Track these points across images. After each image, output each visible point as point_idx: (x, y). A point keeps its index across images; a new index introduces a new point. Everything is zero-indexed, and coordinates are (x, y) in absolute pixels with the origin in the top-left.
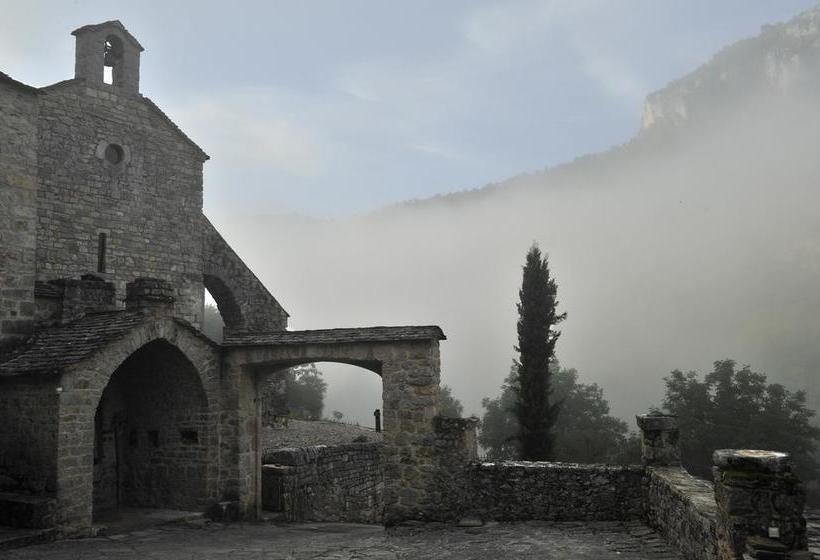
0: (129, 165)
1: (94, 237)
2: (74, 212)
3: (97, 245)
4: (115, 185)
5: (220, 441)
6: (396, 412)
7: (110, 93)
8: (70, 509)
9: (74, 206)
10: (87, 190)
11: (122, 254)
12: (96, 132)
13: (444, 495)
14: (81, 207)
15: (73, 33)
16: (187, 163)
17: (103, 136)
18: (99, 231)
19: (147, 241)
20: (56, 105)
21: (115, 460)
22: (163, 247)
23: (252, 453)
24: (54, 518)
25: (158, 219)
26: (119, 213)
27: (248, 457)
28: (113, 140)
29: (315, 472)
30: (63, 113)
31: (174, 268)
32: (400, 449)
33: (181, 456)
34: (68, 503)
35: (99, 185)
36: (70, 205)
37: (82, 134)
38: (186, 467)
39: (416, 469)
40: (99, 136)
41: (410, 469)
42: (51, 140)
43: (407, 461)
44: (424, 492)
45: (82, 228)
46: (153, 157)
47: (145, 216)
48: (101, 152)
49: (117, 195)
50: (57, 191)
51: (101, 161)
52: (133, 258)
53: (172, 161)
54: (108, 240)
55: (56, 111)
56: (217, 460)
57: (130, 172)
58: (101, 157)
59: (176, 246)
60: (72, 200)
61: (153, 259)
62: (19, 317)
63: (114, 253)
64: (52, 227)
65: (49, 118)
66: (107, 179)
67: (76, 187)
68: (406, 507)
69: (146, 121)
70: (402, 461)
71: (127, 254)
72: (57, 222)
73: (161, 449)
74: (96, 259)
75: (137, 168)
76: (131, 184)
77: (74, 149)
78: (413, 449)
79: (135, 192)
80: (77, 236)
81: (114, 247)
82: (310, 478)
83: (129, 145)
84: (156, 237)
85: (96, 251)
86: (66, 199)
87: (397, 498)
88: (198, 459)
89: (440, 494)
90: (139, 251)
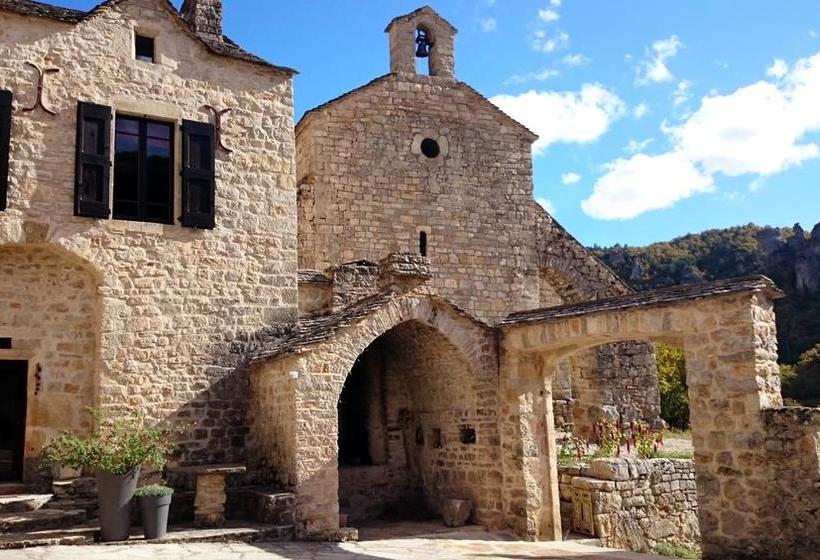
0: (448, 157)
1: (414, 235)
2: (392, 212)
3: (418, 243)
4: (432, 180)
5: (502, 442)
6: (707, 401)
7: (423, 84)
8: (312, 506)
9: (393, 205)
10: (404, 187)
11: (445, 251)
12: (410, 127)
13: (785, 522)
14: (400, 206)
15: (386, 31)
16: (512, 146)
17: (419, 130)
18: (419, 229)
19: (472, 235)
20: (367, 105)
21: (404, 461)
22: (490, 240)
23: (541, 458)
24: (294, 515)
25: (482, 211)
26: (439, 209)
27: (536, 462)
28: (429, 134)
29: (649, 491)
30: (376, 112)
31: (503, 262)
32: (716, 453)
33: (461, 457)
34: (308, 499)
35: (416, 181)
36: (389, 206)
37: (397, 131)
38: (467, 471)
39: (742, 481)
40: (414, 130)
41: (731, 482)
42: (366, 142)
43: (727, 471)
44: (753, 515)
45: (402, 227)
46: (473, 146)
47: (467, 209)
48: (417, 147)
49: (435, 188)
50: (374, 192)
51: (417, 156)
52: (457, 254)
53: (494, 147)
54: (429, 238)
55: (369, 112)
56: (501, 464)
57: (448, 164)
58: (417, 152)
59: (505, 238)
60: (390, 199)
61: (480, 253)
62: (281, 304)
63: (437, 250)
64: (371, 229)
65: (362, 120)
66: (425, 174)
67: (393, 186)
68: (729, 537)
69: (464, 108)
70: (720, 470)
71: (450, 251)
72: (377, 224)
73: (443, 450)
75: (455, 159)
76: (450, 177)
77: (388, 147)
78: (735, 453)
79: (456, 185)
80: (398, 235)
81: (435, 244)
82: (641, 499)
83: (446, 135)
84: (481, 230)
85: (418, 250)
86: (384, 198)
87: (716, 523)
88: (477, 461)
89: (779, 520)
90: (462, 246)
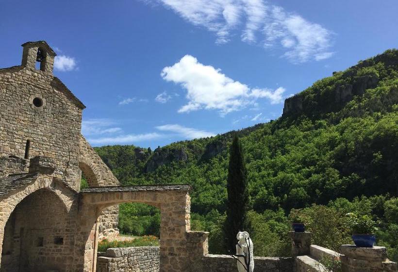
0: (45, 108)
1: (24, 141)
2: (14, 129)
3: (25, 145)
5: (75, 244)
6: (167, 228)
9: (15, 125)
10: (22, 118)
11: (38, 150)
12: (29, 91)
15: (22, 45)
16: (74, 109)
17: (33, 93)
18: (27, 139)
19: (51, 145)
20: (10, 77)
22: (60, 148)
23: (92, 250)
25: (58, 134)
26: (38, 130)
27: (90, 252)
28: (37, 96)
29: (127, 261)
30: (13, 81)
33: (54, 251)
35: (29, 116)
36: (13, 125)
37: (22, 91)
38: (56, 257)
39: (177, 258)
40: (31, 93)
41: (173, 258)
43: (172, 254)
45: (18, 137)
46: (57, 105)
47: (51, 133)
48: (31, 101)
49: (37, 121)
50: (7, 118)
51: (31, 105)
52: (43, 153)
53: (67, 107)
54: (31, 143)
55: (10, 80)
56: (73, 253)
57: (45, 111)
58: (31, 103)
59: (66, 148)
60: (14, 122)
61: (54, 153)
63: (34, 149)
65: (6, 83)
66: (33, 114)
67: (17, 116)
70: (169, 254)
71: (41, 150)
73: (44, 247)
74: (24, 152)
75: (49, 109)
78: (175, 247)
80: (15, 140)
81: (34, 146)
82: (123, 264)
83: (46, 98)
84: (56, 143)
85: (25, 148)
86: (11, 122)
88: (63, 252)
90: (47, 149)
